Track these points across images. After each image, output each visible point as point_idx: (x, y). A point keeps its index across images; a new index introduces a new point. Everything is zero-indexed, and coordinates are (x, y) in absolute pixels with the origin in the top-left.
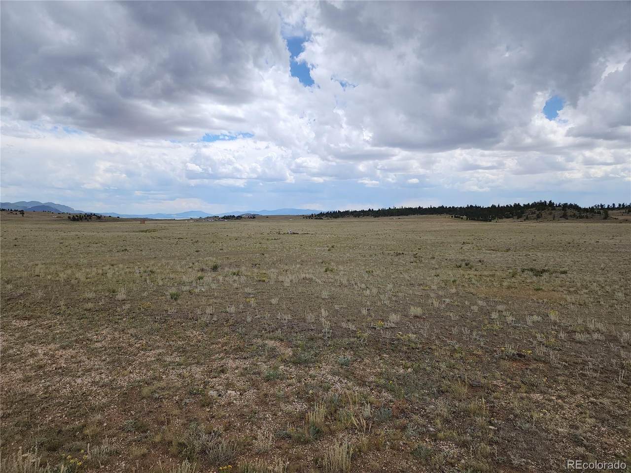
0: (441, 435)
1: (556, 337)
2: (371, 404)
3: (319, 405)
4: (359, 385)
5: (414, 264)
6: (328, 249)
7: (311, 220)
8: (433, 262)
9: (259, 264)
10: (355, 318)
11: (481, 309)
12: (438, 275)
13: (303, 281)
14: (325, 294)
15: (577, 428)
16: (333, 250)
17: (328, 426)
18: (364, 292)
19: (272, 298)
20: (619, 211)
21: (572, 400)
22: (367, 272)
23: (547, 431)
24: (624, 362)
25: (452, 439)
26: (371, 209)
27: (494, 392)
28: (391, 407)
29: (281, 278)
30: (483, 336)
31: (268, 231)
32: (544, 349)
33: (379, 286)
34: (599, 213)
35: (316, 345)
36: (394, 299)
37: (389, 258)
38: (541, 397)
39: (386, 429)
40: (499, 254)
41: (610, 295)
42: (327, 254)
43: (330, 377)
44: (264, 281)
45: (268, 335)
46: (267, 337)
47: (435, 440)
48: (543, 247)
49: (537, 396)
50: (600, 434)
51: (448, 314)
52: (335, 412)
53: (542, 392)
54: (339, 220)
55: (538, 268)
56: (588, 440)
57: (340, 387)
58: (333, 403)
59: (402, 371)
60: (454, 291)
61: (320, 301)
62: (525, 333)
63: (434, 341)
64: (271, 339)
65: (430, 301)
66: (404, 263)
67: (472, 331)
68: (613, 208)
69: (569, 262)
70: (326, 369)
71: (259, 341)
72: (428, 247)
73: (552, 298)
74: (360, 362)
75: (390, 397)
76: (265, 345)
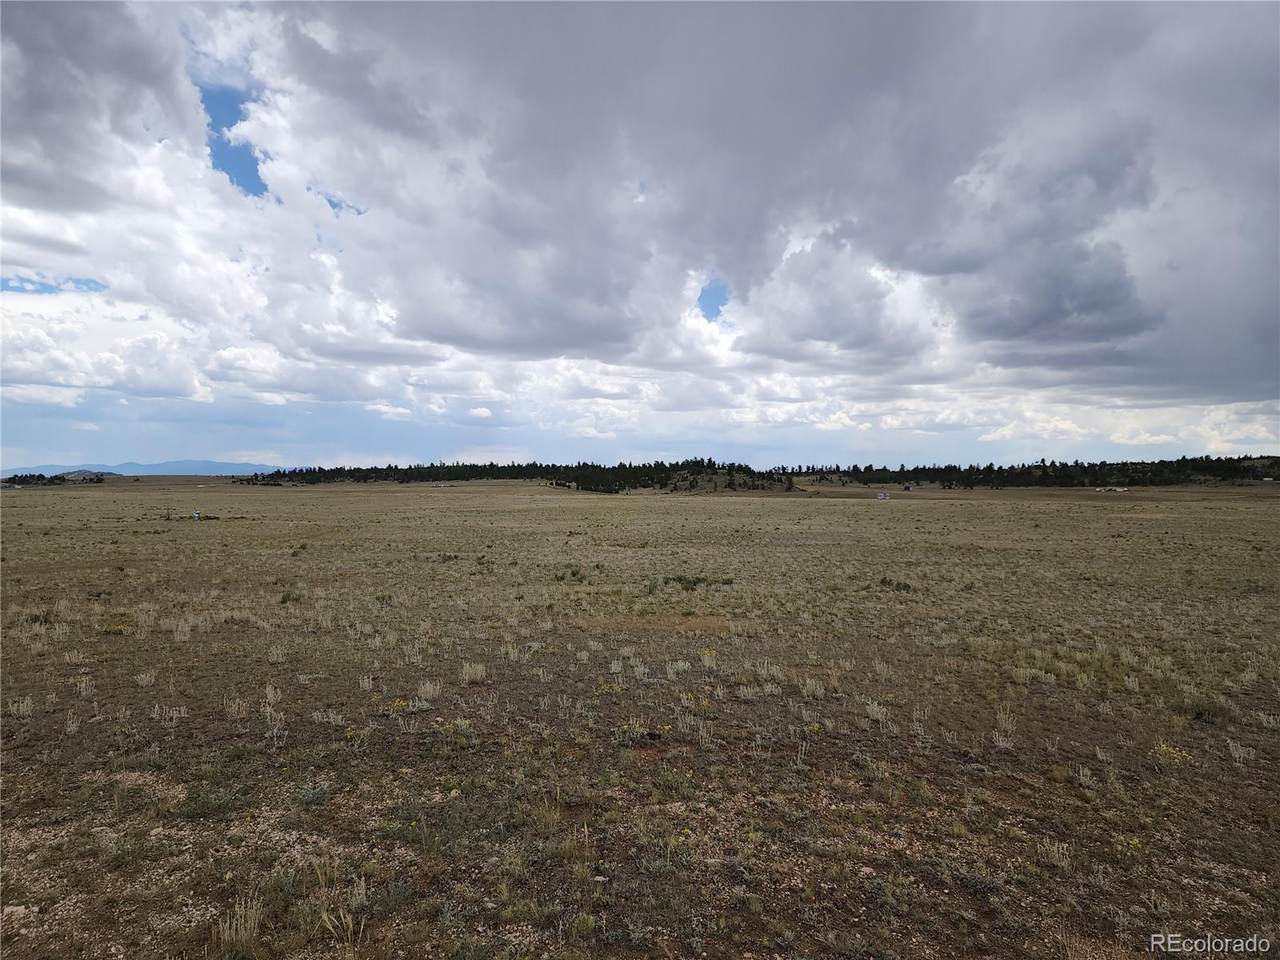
0: (507, 913)
1: (711, 696)
2: (368, 877)
3: (246, 902)
4: (345, 841)
5: (478, 577)
6: (292, 551)
7: (251, 488)
8: (514, 571)
9: (109, 594)
10: (344, 699)
11: (594, 655)
12: (522, 597)
13: (225, 626)
14: (277, 653)
15: (735, 853)
16: (304, 554)
17: (266, 945)
18: (369, 641)
19: (139, 672)
20: (807, 478)
21: (730, 805)
22: (378, 598)
23: (689, 867)
24: (806, 728)
25: (526, 917)
26: (393, 465)
27: (606, 811)
28: (412, 877)
29: (166, 623)
30: (594, 708)
31: (139, 513)
32: (690, 719)
33: (402, 626)
34: (780, 480)
35: (248, 769)
36: (431, 651)
37: (427, 568)
38: (683, 808)
39: (398, 925)
40: (630, 552)
41: (792, 617)
42: (287, 563)
43: (277, 835)
44: (120, 633)
45: (123, 759)
46: (120, 766)
47: (496, 926)
48: (699, 538)
49: (677, 807)
50: (770, 858)
51: (535, 671)
52: (286, 910)
53: (685, 799)
54: (321, 488)
55: (690, 575)
56: (750, 871)
57: (300, 852)
58: (281, 891)
59: (438, 798)
60: (548, 625)
61: (265, 668)
62: (663, 693)
63: (504, 728)
64: (133, 769)
65: (503, 650)
66: (457, 575)
67: (575, 701)
68: (799, 473)
69: (736, 564)
70: (268, 817)
71: (100, 777)
72: (506, 541)
73: (709, 627)
74: (349, 791)
75: (411, 855)
76: (112, 785)
